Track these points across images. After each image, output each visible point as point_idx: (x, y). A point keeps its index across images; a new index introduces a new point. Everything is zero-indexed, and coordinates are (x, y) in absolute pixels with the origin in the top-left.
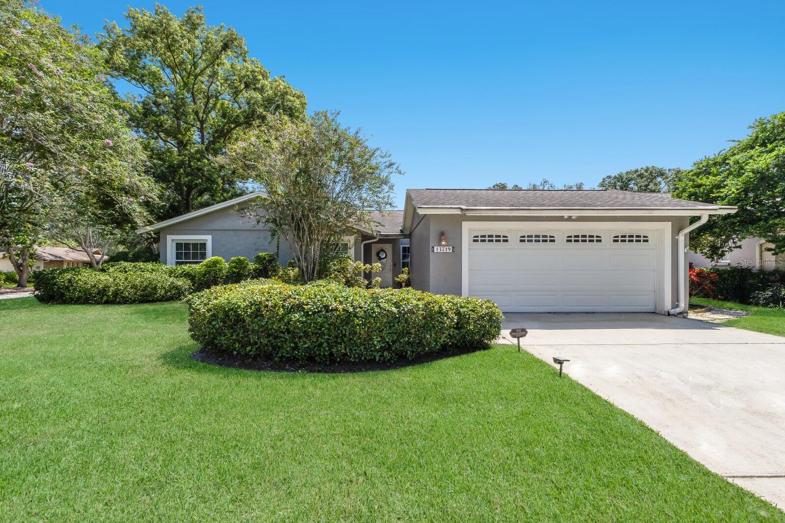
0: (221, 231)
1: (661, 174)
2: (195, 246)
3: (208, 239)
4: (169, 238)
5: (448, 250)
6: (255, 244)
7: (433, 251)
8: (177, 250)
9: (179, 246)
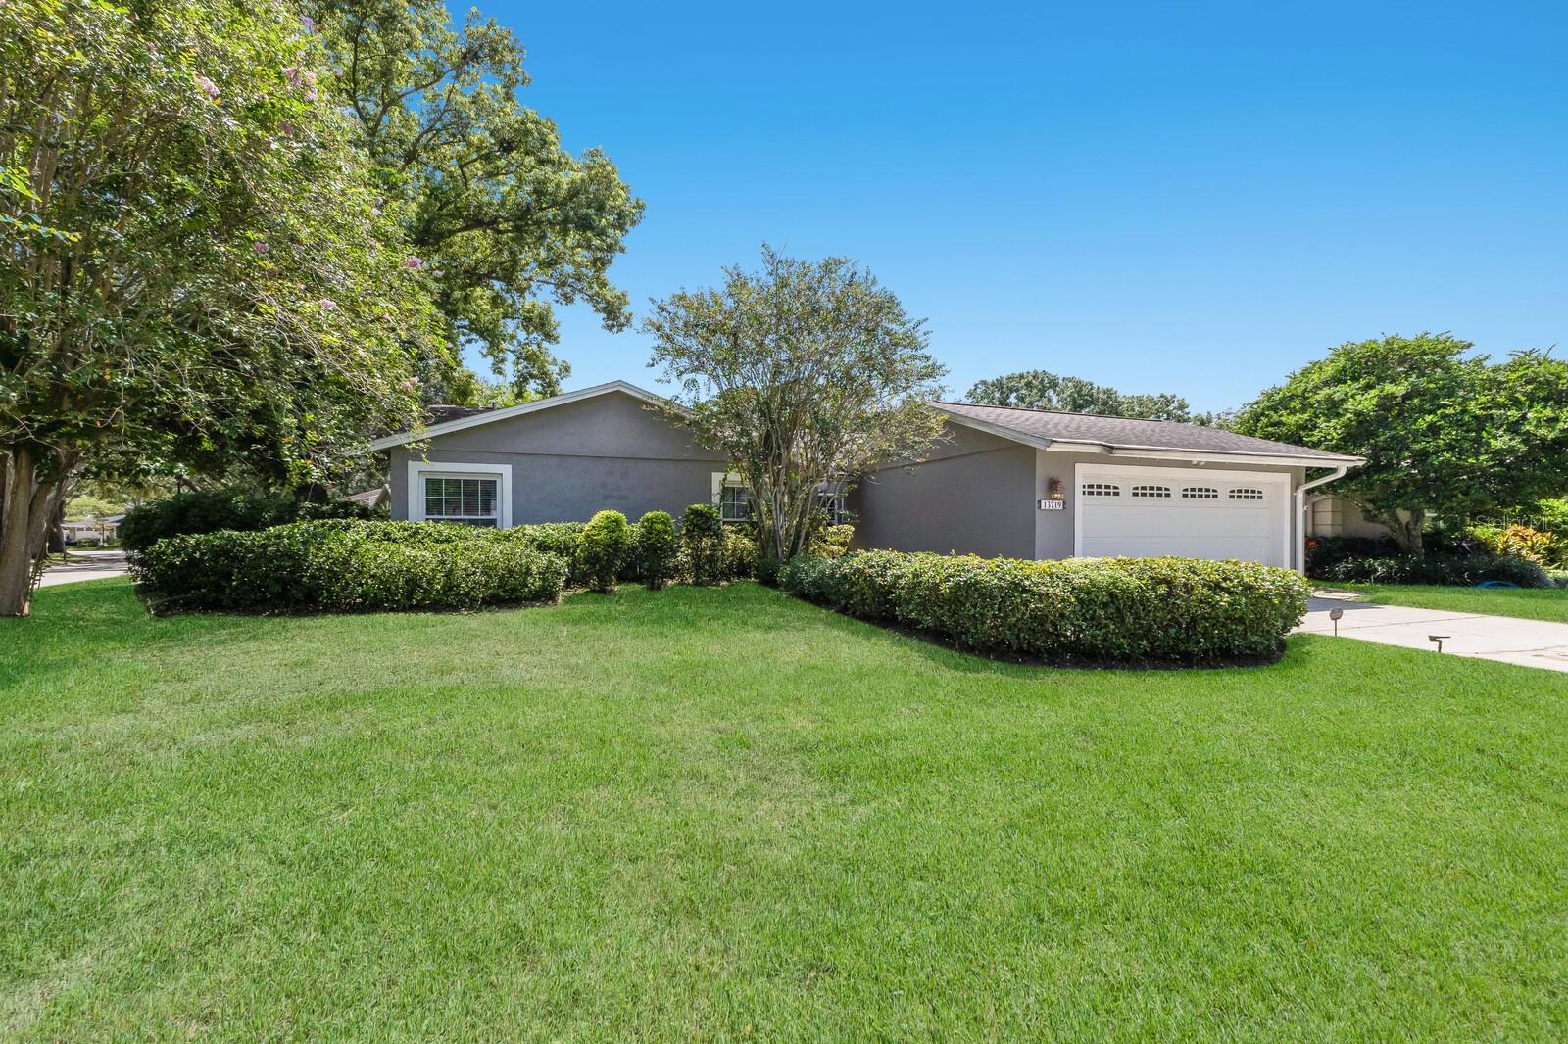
0: (531, 458)
1: (1054, 384)
2: (470, 486)
3: (506, 471)
4: (413, 467)
5: (1056, 506)
6: (603, 485)
7: (1040, 508)
8: (427, 494)
9: (433, 485)
